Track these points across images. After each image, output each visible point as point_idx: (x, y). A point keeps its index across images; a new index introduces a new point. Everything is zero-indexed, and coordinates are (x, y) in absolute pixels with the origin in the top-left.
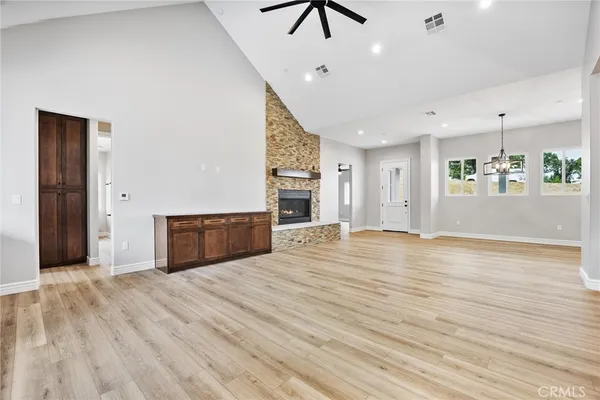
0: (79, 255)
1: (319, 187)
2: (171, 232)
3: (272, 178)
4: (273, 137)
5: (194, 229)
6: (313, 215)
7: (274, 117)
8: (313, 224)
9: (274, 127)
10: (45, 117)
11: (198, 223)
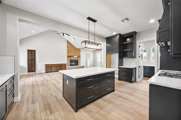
0: (34, 70)
1: (80, 59)
2: (46, 67)
3: (68, 57)
4: (69, 50)
5: (50, 66)
6: (79, 64)
7: (69, 46)
8: (79, 66)
9: (69, 48)
10: (29, 51)
11: (51, 65)
